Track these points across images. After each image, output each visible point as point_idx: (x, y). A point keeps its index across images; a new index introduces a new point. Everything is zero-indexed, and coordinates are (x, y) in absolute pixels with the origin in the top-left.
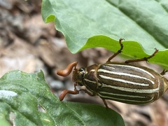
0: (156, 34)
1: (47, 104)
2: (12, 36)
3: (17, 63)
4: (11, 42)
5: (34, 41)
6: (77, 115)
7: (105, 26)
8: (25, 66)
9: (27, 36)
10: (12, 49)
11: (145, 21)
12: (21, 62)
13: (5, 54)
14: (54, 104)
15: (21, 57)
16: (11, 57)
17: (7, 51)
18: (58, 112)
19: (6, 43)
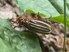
0: (57, 8)
1: (8, 31)
2: (5, 2)
3: (6, 14)
4: (4, 5)
5: (14, 5)
6: (20, 36)
7: (38, 3)
8: (9, 15)
9: (11, 3)
10: (4, 8)
11: (54, 2)
12: (7, 13)
13: (1, 9)
14: (11, 31)
15: (7, 11)
16: (3, 11)
17: (2, 9)
18: (13, 35)
19: (2, 5)
